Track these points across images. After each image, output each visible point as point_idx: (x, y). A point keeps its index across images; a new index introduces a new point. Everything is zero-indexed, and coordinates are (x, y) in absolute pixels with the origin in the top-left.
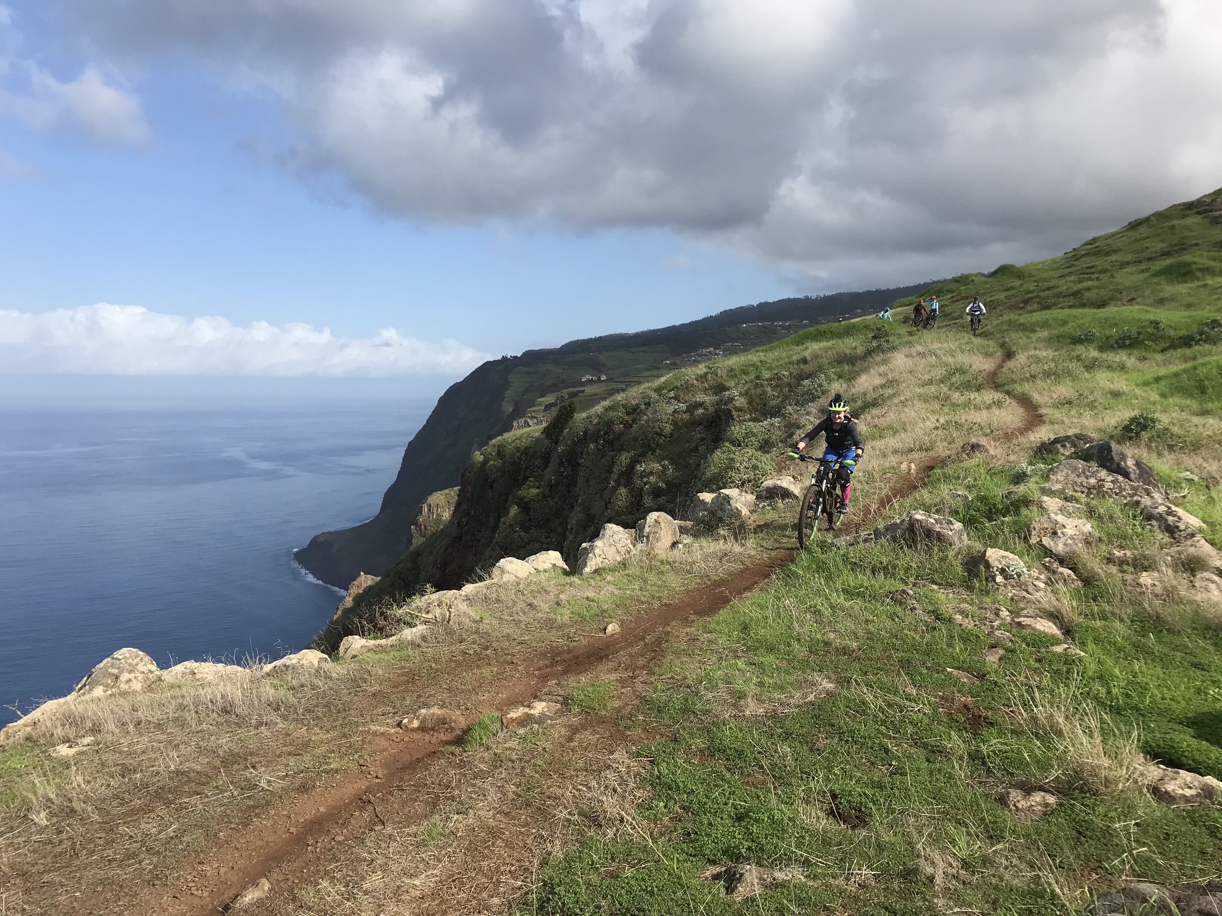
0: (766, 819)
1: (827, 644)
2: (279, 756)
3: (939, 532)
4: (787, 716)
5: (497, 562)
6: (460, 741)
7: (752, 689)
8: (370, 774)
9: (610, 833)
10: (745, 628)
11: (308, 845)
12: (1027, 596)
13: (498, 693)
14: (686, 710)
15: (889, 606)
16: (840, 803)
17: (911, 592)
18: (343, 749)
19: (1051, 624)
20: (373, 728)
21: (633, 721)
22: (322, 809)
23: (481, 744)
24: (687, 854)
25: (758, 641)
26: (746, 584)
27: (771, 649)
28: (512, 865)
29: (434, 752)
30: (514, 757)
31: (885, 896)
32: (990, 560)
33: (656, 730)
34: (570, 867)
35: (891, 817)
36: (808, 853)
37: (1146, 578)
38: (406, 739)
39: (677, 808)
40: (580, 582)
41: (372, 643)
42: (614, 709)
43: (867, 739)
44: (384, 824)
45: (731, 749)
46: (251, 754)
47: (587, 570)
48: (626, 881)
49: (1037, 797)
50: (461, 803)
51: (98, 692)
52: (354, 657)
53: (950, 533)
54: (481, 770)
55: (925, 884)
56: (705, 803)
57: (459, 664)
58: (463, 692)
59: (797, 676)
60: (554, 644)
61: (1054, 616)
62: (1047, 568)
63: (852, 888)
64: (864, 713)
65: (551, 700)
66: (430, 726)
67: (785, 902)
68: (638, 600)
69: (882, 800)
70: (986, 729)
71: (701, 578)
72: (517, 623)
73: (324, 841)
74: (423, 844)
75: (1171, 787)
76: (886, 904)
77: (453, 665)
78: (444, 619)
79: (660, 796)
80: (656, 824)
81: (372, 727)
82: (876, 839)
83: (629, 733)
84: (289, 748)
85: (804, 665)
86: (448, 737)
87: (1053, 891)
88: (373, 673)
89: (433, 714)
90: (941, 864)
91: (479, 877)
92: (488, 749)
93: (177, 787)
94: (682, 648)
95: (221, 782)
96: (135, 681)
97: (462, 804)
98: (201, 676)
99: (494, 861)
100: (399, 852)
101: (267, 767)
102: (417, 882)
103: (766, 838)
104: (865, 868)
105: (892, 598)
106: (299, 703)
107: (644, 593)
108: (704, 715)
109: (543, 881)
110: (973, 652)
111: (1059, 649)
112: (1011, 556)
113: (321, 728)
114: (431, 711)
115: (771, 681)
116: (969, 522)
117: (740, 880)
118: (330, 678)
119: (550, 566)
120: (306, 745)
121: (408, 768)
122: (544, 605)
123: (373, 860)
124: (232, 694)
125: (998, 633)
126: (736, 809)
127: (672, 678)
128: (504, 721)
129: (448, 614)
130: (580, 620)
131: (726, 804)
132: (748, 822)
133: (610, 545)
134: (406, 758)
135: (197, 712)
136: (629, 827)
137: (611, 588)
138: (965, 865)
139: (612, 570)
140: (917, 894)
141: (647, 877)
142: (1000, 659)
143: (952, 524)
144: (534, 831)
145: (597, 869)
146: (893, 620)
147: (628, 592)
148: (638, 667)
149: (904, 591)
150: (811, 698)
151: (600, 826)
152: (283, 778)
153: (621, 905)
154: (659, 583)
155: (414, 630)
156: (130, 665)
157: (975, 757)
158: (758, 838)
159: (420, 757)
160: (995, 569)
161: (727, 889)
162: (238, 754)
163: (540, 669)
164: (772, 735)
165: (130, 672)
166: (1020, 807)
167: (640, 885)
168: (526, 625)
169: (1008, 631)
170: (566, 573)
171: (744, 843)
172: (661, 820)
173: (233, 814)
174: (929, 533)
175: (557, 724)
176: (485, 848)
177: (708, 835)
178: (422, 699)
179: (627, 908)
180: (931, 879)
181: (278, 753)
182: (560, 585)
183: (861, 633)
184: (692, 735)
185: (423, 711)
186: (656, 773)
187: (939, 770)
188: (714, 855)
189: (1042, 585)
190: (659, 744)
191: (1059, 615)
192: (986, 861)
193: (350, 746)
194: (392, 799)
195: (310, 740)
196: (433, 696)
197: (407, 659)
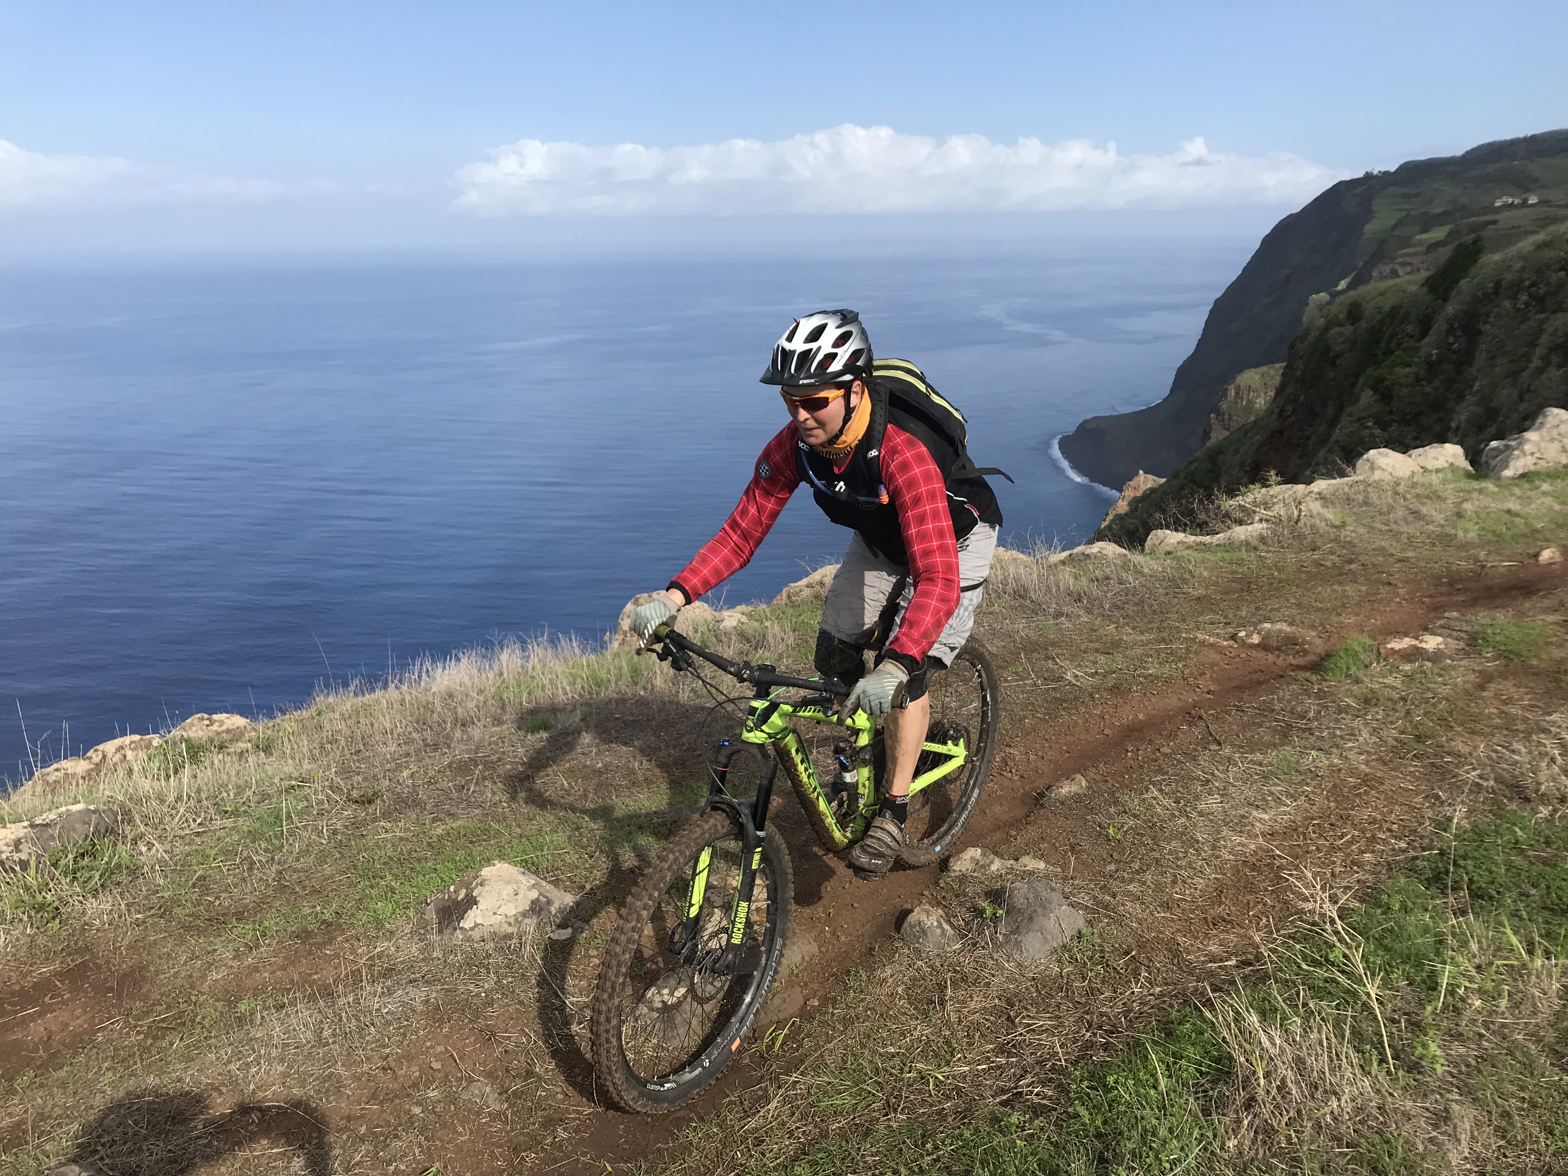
2: (1085, 652)
5: (1365, 452)
6: (1318, 666)
8: (1198, 687)
9: (1544, 812)
11: (1127, 751)
13: (1369, 618)
18: (1163, 655)
20: (1201, 636)
22: (1141, 716)
23: (1348, 676)
28: (1394, 822)
29: (1282, 676)
30: (1395, 697)
38: (1243, 655)
40: (1496, 489)
41: (1192, 538)
42: (1552, 659)
44: (1219, 744)
46: (1053, 644)
47: (1508, 473)
50: (1322, 739)
52: (1169, 553)
54: (1348, 706)
57: (1311, 577)
58: (1318, 610)
60: (1454, 568)
65: (1449, 636)
66: (1275, 644)
72: (1396, 535)
73: (1146, 750)
74: (1273, 774)
77: (1303, 576)
78: (1290, 518)
81: (1199, 635)
84: (1096, 645)
86: (1299, 661)
88: (1196, 574)
89: (1281, 631)
92: (1358, 682)
95: (1022, 669)
97: (1324, 740)
100: (1241, 779)
101: (1073, 660)
102: (1265, 816)
106: (1105, 596)
109: (1439, 849)
113: (1134, 628)
114: (1276, 627)
118: (1142, 573)
119: (1447, 465)
120: (1116, 644)
121: (1247, 688)
122: (1436, 515)
124: (1026, 579)
128: (1382, 651)
129: (1296, 513)
130: (1493, 540)
133: (1553, 440)
134: (1243, 677)
137: (1548, 500)
139: (1552, 475)
144: (1426, 789)
145: (1523, 850)
151: (1527, 800)
152: (1092, 675)
155: (1250, 528)
159: (1262, 678)
162: (1036, 642)
168: (1408, 539)
170: (1471, 476)
173: (1038, 703)
175: (1460, 666)
176: (1355, 795)
178: (1261, 612)
181: (1083, 648)
182: (1462, 491)
185: (1267, 625)
193: (1171, 653)
194: (1230, 719)
195: (1121, 639)
196: (1278, 610)
197: (1240, 562)
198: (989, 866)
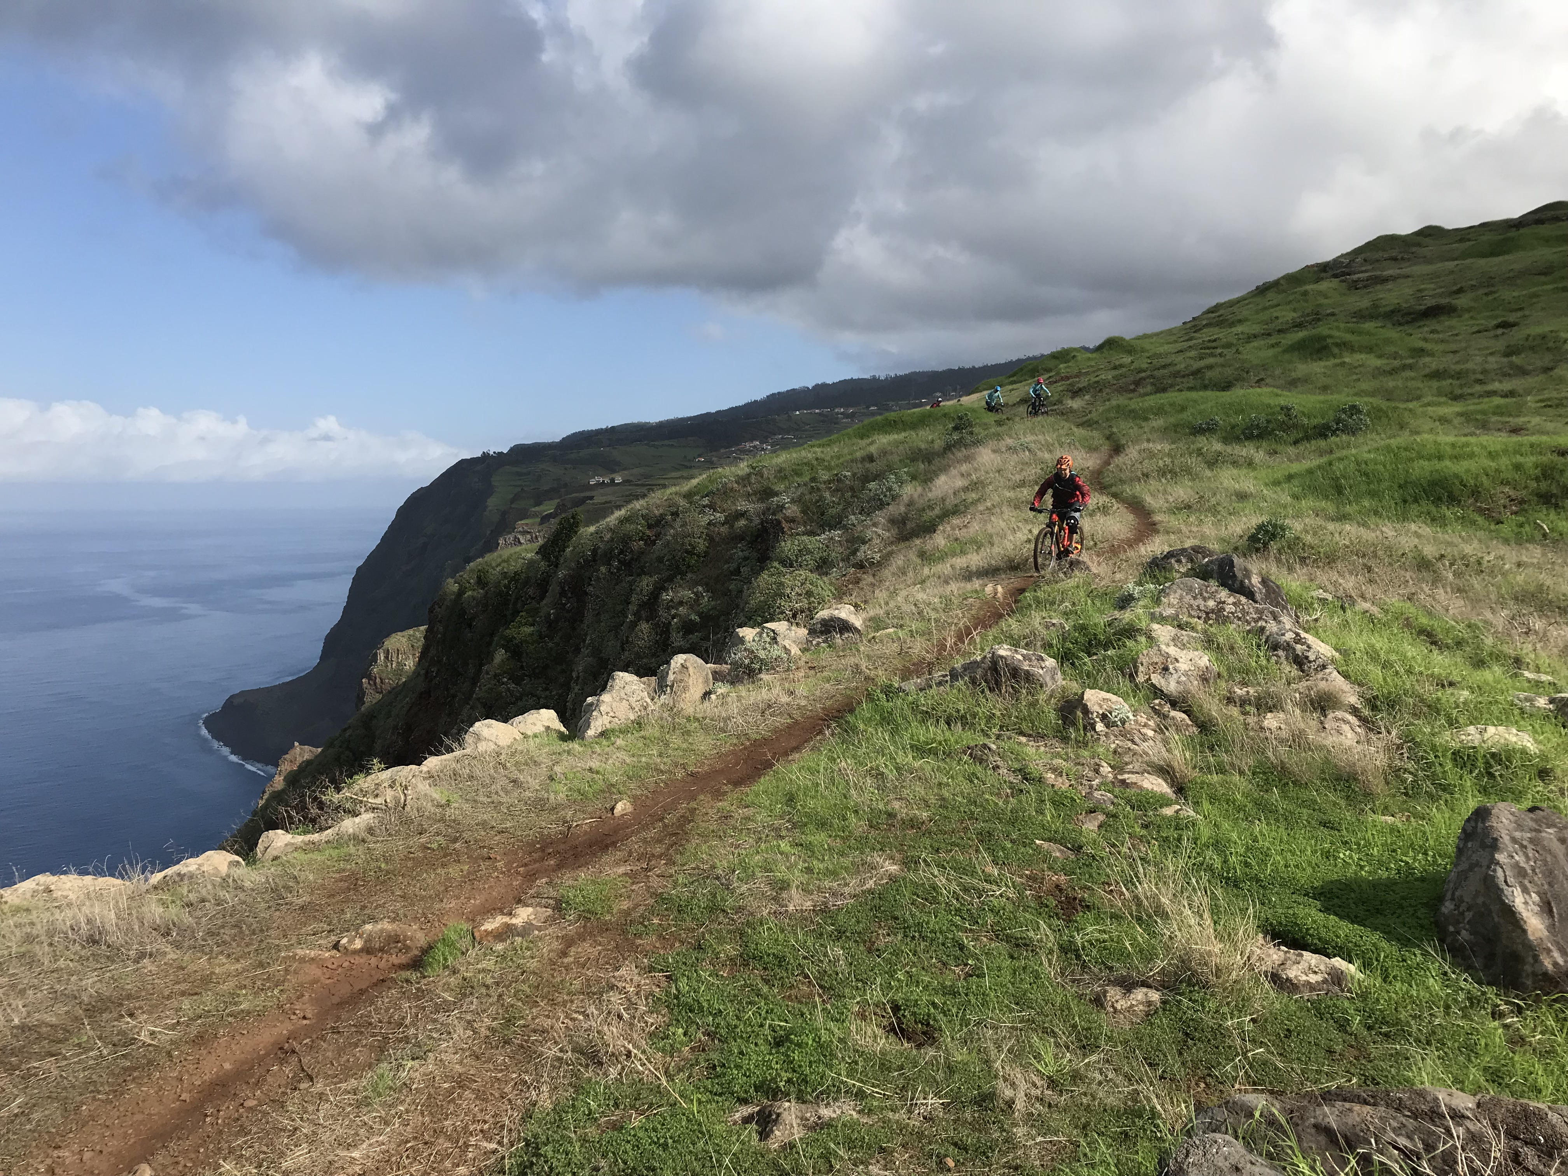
0: (810, 1042)
1: (891, 815)
2: (169, 998)
3: (1028, 671)
4: (840, 909)
5: (471, 725)
6: (417, 964)
7: (797, 877)
8: (294, 1014)
9: (613, 1072)
10: (791, 799)
11: (206, 1116)
12: (1133, 747)
13: (469, 899)
14: (714, 908)
15: (967, 764)
16: (903, 1015)
17: (994, 747)
18: (259, 983)
19: (1160, 781)
20: (300, 952)
21: (646, 927)
22: (227, 1066)
23: (446, 967)
24: (711, 1092)
25: (807, 815)
26: (794, 744)
27: (823, 825)
28: (485, 1122)
29: (383, 981)
30: (489, 981)
31: (955, 1130)
32: (1088, 704)
33: (676, 937)
34: (561, 1120)
35: (965, 1030)
36: (862, 1081)
37: (1271, 721)
38: (346, 964)
39: (700, 1035)
40: (581, 749)
41: (299, 839)
42: (620, 911)
43: (938, 934)
44: (312, 1080)
45: (769, 955)
46: (129, 997)
47: (591, 732)
48: (632, 1133)
49: (1139, 994)
50: (418, 1045)
52: (276, 858)
53: (1041, 671)
54: (445, 1001)
55: (1003, 1111)
56: (736, 1027)
57: (418, 862)
58: (422, 898)
59: (854, 857)
60: (546, 832)
61: (1164, 771)
62: (1157, 713)
63: (915, 1122)
64: (935, 901)
65: (539, 905)
66: (377, 946)
67: (832, 1146)
68: (656, 770)
69: (954, 1010)
70: (1081, 914)
71: (738, 737)
72: (497, 805)
73: (228, 1108)
74: (366, 1102)
75: (1293, 973)
76: (956, 1139)
77: (410, 864)
78: (397, 804)
79: (678, 1021)
80: (672, 1056)
82: (946, 1059)
83: (639, 942)
84: (183, 987)
85: (862, 843)
86: (403, 959)
87: (1153, 1108)
88: (300, 880)
89: (382, 930)
90: (1023, 1086)
91: (441, 1141)
92: (454, 973)
93: (24, 1047)
94: (711, 828)
95: (85, 1038)
97: (420, 1047)
98: (60, 893)
99: (461, 1118)
100: (332, 1116)
101: (150, 1013)
102: (356, 1154)
103: (810, 1067)
104: (931, 1096)
105: (971, 755)
106: (198, 923)
107: (665, 760)
108: (736, 913)
109: (525, 1140)
110: (1068, 818)
111: (1168, 811)
112: (1114, 698)
113: (229, 956)
114: (379, 927)
115: (821, 866)
116: (1065, 658)
117: (776, 1121)
118: (242, 888)
119: (543, 729)
120: (206, 981)
121: (347, 1003)
122: (532, 781)
123: (296, 1129)
124: (102, 917)
125: (1097, 794)
126: (774, 1031)
127: (698, 868)
128: (477, 934)
129: (402, 797)
130: (578, 799)
131: (762, 1026)
132: (789, 1048)
133: (621, 699)
134: (345, 990)
135: (51, 945)
136: (638, 1064)
137: (622, 755)
138: (1052, 1083)
139: (624, 731)
140: (994, 1123)
141: (659, 1127)
142: (1100, 827)
143: (1043, 661)
144: (514, 1076)
145: (596, 1119)
146: (971, 782)
147: (644, 759)
148: (653, 855)
149: (985, 746)
150: (870, 884)
151: (602, 1064)
152: (173, 1027)
153: (626, 1164)
154: (685, 746)
155: (357, 820)
157: (1068, 949)
158: (800, 1066)
159: (364, 987)
160: (1095, 714)
161: (760, 1134)
162: (109, 999)
163: (526, 865)
164: (821, 934)
166: (1119, 1007)
167: (650, 1137)
168: (508, 808)
169: (1109, 792)
170: (563, 738)
171: (783, 1074)
172: (680, 1051)
173: (101, 1080)
174: (1015, 672)
175: (546, 935)
176: (449, 1102)
177: (738, 1067)
178: (367, 912)
179: (634, 1169)
180: (1010, 1103)
181: (166, 993)
182: (555, 754)
183: (933, 800)
184: (721, 940)
185: (368, 927)
186: (674, 991)
187: (1024, 968)
188: (746, 1092)
189: (1151, 733)
190: (678, 954)
191: (1170, 770)
192: (1076, 1077)
193: (268, 978)
194: (325, 1045)
195: (213, 973)
196: (383, 906)
197: (348, 858)
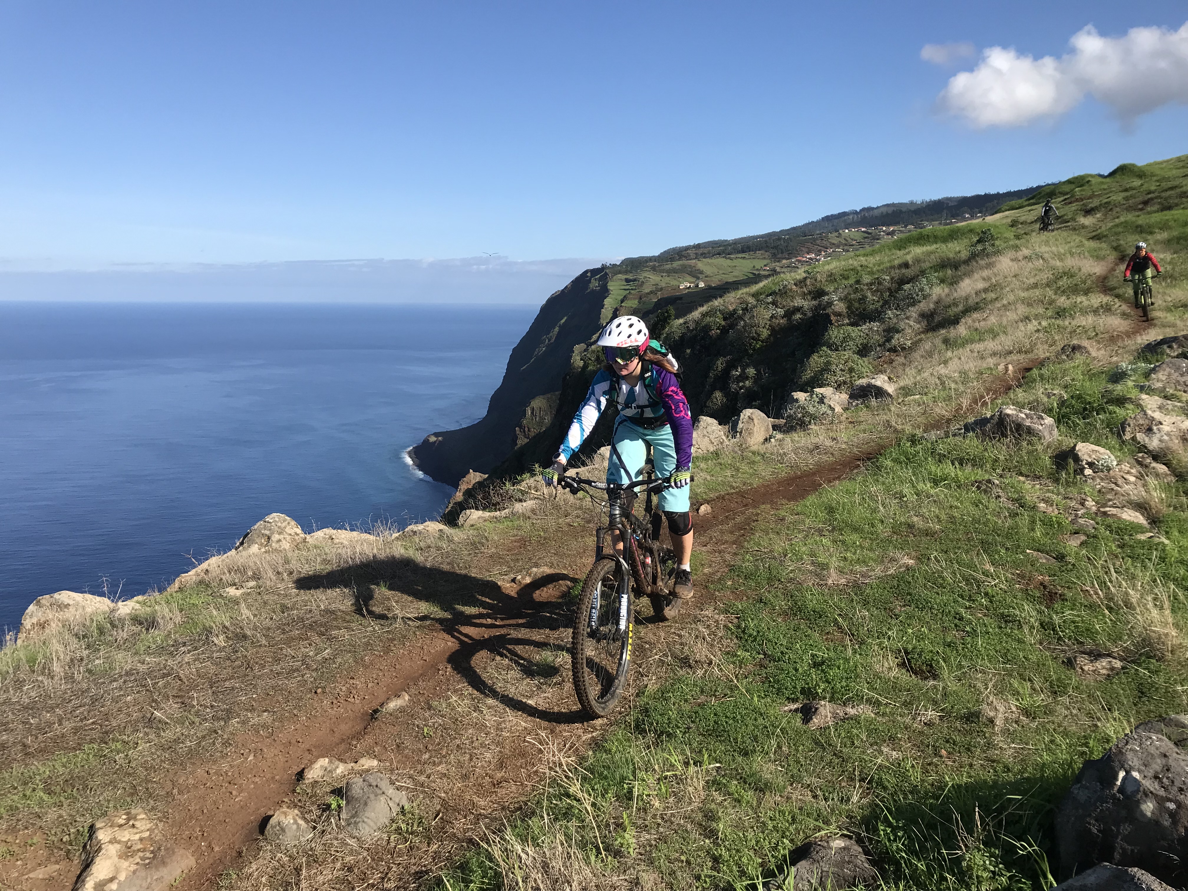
0: (841, 666)
1: (911, 526)
3: (1029, 426)
4: (867, 586)
5: (599, 448)
6: (567, 595)
7: (834, 562)
9: (700, 672)
10: (831, 510)
12: (1116, 488)
15: (973, 495)
16: (912, 658)
17: (997, 482)
19: (1138, 514)
21: (723, 585)
24: (768, 692)
25: (844, 522)
26: (836, 475)
27: (856, 529)
32: (1079, 453)
33: (744, 594)
34: (664, 697)
35: (959, 672)
36: (878, 695)
41: (487, 514)
42: (705, 574)
43: (942, 608)
44: (502, 656)
45: (812, 610)
48: (713, 709)
49: (1104, 662)
51: (254, 549)
52: (472, 526)
53: (1040, 427)
55: (985, 724)
56: (787, 653)
57: (565, 534)
58: (569, 555)
59: (879, 552)
61: (1141, 507)
62: (1140, 463)
63: (918, 725)
64: (941, 586)
67: (855, 731)
68: (729, 486)
70: (1060, 603)
71: (792, 467)
77: (560, 534)
78: (550, 495)
79: (745, 646)
80: (741, 668)
82: (943, 687)
83: (718, 594)
85: (887, 543)
86: (557, 593)
88: (490, 539)
89: (544, 572)
90: (1002, 709)
93: (328, 622)
94: (771, 526)
96: (284, 542)
98: (338, 540)
100: (516, 679)
103: (841, 682)
104: (930, 710)
105: (977, 487)
106: (426, 561)
107: (736, 480)
108: (789, 582)
109: (640, 707)
110: (1055, 536)
111: (1142, 537)
112: (1102, 450)
114: (541, 570)
115: (854, 556)
116: (1062, 419)
117: (815, 713)
118: (453, 541)
125: (1081, 521)
126: (814, 658)
127: (761, 552)
131: (805, 655)
132: (825, 669)
133: (705, 436)
136: (717, 670)
137: (705, 474)
138: (1026, 712)
139: (706, 459)
140: (978, 732)
141: (731, 708)
142: (1082, 544)
143: (1043, 419)
144: (632, 668)
145: (687, 700)
146: (977, 506)
147: (720, 478)
148: (728, 542)
149: (989, 481)
150: (891, 571)
151: (692, 667)
153: (708, 728)
154: (751, 471)
155: (524, 504)
156: (279, 527)
157: (1047, 626)
158: (833, 681)
160: (1084, 462)
161: (803, 720)
164: (852, 601)
165: (280, 534)
166: (1086, 669)
167: (725, 714)
169: (1092, 519)
171: (820, 684)
172: (746, 666)
173: (375, 644)
174: (1019, 427)
178: (533, 561)
183: (944, 517)
184: (777, 598)
185: (535, 570)
186: (743, 626)
187: (1010, 636)
188: (793, 693)
189: (1132, 479)
190: (746, 604)
191: (1147, 506)
192: (1046, 710)
195: (437, 590)
196: (543, 559)
197: (519, 528)
198: (335, 770)
